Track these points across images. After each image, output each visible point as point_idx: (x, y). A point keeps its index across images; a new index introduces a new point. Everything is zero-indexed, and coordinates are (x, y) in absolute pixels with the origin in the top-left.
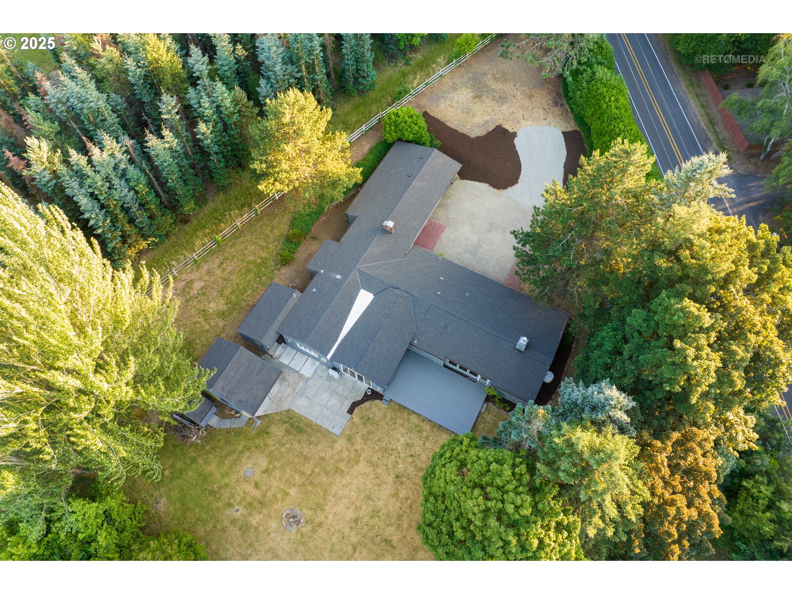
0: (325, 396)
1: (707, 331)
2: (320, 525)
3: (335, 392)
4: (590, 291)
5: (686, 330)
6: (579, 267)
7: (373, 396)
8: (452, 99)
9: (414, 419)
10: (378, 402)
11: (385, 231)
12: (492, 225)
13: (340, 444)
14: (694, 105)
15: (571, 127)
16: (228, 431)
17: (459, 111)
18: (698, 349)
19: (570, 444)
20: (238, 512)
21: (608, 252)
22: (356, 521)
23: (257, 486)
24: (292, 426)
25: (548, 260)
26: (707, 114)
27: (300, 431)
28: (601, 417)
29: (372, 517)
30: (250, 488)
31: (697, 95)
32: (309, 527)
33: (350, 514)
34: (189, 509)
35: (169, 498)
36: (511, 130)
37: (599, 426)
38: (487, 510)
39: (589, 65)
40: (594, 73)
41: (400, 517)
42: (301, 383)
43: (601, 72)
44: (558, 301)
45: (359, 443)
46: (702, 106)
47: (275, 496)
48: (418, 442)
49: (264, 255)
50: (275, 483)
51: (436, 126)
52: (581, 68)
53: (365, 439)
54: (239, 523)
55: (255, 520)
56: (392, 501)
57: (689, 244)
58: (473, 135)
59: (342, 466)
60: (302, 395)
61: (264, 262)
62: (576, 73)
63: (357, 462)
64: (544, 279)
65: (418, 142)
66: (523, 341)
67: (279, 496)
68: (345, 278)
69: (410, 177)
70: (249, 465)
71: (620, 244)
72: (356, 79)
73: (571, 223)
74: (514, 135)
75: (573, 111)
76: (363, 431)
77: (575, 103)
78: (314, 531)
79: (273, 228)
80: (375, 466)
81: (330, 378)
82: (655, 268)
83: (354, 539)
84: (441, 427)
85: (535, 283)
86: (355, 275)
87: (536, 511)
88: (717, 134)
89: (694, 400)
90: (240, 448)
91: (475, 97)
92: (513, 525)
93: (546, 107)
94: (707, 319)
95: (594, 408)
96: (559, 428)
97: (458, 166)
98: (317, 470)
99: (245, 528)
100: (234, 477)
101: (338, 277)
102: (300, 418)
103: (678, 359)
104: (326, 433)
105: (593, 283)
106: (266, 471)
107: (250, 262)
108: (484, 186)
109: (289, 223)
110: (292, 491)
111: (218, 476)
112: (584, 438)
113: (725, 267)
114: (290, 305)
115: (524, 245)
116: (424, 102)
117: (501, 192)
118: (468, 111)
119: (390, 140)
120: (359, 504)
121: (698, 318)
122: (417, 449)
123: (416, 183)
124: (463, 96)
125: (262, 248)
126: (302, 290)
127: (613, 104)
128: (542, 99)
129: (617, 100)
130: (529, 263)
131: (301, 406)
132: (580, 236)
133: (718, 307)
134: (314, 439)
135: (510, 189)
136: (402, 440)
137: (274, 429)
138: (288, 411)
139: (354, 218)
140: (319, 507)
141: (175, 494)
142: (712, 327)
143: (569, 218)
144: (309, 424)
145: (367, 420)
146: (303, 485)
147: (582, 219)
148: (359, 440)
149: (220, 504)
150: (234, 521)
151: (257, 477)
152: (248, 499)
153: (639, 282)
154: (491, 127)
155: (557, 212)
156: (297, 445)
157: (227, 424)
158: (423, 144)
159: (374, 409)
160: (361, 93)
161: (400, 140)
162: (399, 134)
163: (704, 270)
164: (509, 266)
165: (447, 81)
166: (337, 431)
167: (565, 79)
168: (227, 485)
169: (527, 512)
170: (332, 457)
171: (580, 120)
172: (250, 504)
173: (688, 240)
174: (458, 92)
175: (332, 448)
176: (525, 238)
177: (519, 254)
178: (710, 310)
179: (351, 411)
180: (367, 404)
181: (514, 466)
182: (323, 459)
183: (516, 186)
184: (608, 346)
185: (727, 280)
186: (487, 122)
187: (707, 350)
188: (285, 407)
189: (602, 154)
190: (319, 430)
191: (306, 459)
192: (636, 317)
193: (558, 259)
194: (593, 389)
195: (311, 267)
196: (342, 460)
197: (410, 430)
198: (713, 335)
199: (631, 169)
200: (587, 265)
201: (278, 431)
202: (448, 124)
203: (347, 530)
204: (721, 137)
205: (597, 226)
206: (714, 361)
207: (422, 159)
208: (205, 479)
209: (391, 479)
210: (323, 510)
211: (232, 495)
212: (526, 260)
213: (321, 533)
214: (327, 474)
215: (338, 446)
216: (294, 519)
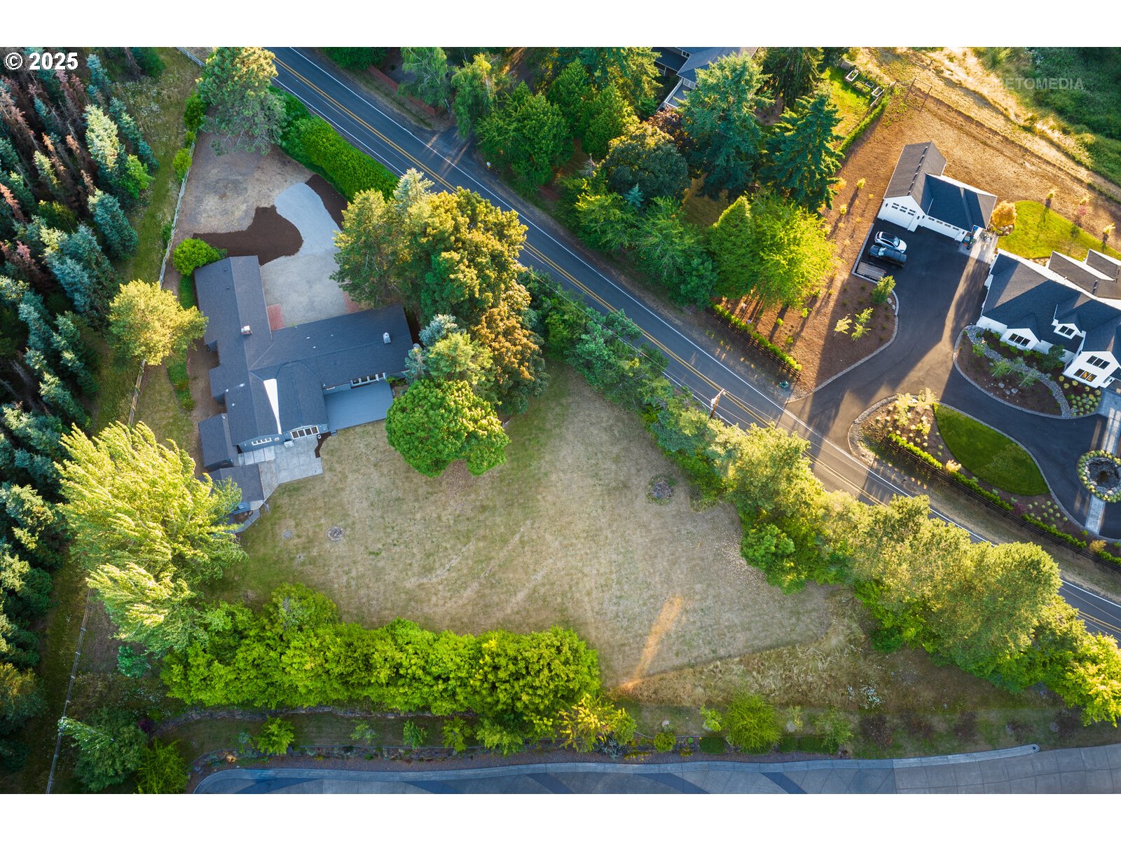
0: (295, 461)
1: (461, 261)
2: (354, 523)
3: (298, 454)
4: (401, 280)
5: (451, 267)
6: (385, 272)
7: (325, 436)
8: (205, 210)
9: (358, 430)
10: (330, 438)
11: (246, 336)
12: (309, 282)
13: (328, 477)
14: (380, 98)
15: (308, 175)
16: (253, 526)
17: (219, 217)
18: (463, 272)
19: (438, 354)
20: (302, 557)
21: (394, 253)
22: (372, 505)
23: (299, 536)
24: (290, 491)
25: (366, 280)
26: (394, 100)
27: (296, 490)
28: (444, 332)
29: (379, 496)
30: (296, 541)
31: (377, 88)
32: (349, 529)
33: (365, 504)
34: (270, 582)
35: (252, 588)
36: (268, 206)
37: (445, 337)
38: (426, 411)
39: (290, 124)
40: (297, 128)
41: (394, 483)
42: (273, 466)
43: (303, 124)
44: (389, 300)
45: (338, 467)
46: (386, 95)
47: (315, 532)
48: (370, 439)
49: (171, 414)
50: (308, 526)
51: (212, 239)
52: (286, 130)
53: (340, 462)
54: (307, 562)
55: (315, 552)
56: (383, 479)
57: (427, 225)
58: (245, 228)
59: (339, 486)
60: (280, 471)
61: (176, 419)
62: (285, 137)
63: (346, 477)
64: (371, 292)
65: (211, 261)
66: (386, 336)
67: (317, 530)
68: (247, 383)
69: (230, 289)
70: (284, 531)
71: (397, 245)
72: (123, 245)
73: (363, 251)
74: (273, 208)
75: (301, 162)
76: (335, 459)
77: (298, 156)
78: (353, 529)
79: (159, 392)
80: (357, 471)
81: (288, 449)
82: (421, 245)
83: (379, 513)
84: (377, 422)
85: (367, 298)
86: (251, 377)
87: (444, 393)
88: (410, 111)
89: (477, 296)
90: (270, 528)
91: (221, 198)
92: (441, 406)
93: (279, 171)
94: (456, 256)
95: (439, 332)
96: (429, 351)
97: (255, 258)
98: (326, 500)
99: (313, 561)
100: (281, 544)
101: (242, 385)
102: (290, 483)
103: (458, 283)
104: (314, 478)
105: (399, 275)
106: (297, 525)
107: (166, 426)
108: (282, 259)
109: (168, 381)
110: (322, 521)
111: (271, 552)
112: (441, 346)
113: (449, 225)
114: (226, 425)
115: (343, 281)
116: (186, 227)
117: (297, 255)
118: (225, 212)
119: (188, 272)
120: (365, 496)
121: (452, 258)
122: (375, 443)
123: (238, 290)
124: (211, 203)
125: (165, 411)
126: (225, 411)
127: (327, 144)
128: (272, 167)
129: (328, 140)
130: (355, 289)
131: (285, 477)
132: (373, 255)
133: (462, 244)
134: (309, 487)
135: (301, 249)
136: (362, 446)
137: (279, 502)
138: (280, 486)
139: (215, 343)
140: (345, 516)
141: (254, 583)
142: (462, 258)
143: (360, 249)
144: (299, 482)
145: (332, 453)
146: (325, 513)
147: (367, 245)
148: (337, 466)
149: (286, 563)
150: (303, 564)
151: (295, 532)
152: (300, 546)
153: (420, 257)
154: (253, 214)
155: (351, 250)
156: (302, 498)
157: (249, 523)
158: (217, 260)
159: (331, 443)
160: (133, 253)
161: (197, 268)
162: (195, 265)
163: (442, 233)
164: (342, 301)
165: (190, 199)
166: (319, 471)
167: (281, 146)
168: (280, 551)
169: (440, 395)
170: (329, 486)
171: (311, 166)
172: (304, 548)
173: (426, 223)
174: (205, 202)
175: (325, 482)
176: (341, 276)
177: (345, 288)
178: (455, 251)
179: (318, 455)
180: (324, 444)
181: (423, 384)
182: (325, 492)
183: (304, 245)
184: (429, 302)
185: (457, 228)
186: (246, 212)
187: (467, 270)
188: (276, 485)
189: (352, 203)
190: (307, 480)
191: (314, 500)
192: (429, 277)
193: (370, 276)
194: (432, 323)
195: (215, 394)
196: (336, 483)
197: (361, 437)
198: (466, 261)
199: (374, 206)
200: (389, 268)
201: (284, 501)
202: (219, 232)
203: (370, 513)
204: (414, 112)
205: (379, 244)
206: (472, 273)
207: (227, 271)
208: (265, 560)
209: (372, 469)
210: (348, 515)
211: (289, 553)
212: (352, 288)
213: (358, 526)
214: (334, 497)
215: (327, 478)
216: (336, 533)
